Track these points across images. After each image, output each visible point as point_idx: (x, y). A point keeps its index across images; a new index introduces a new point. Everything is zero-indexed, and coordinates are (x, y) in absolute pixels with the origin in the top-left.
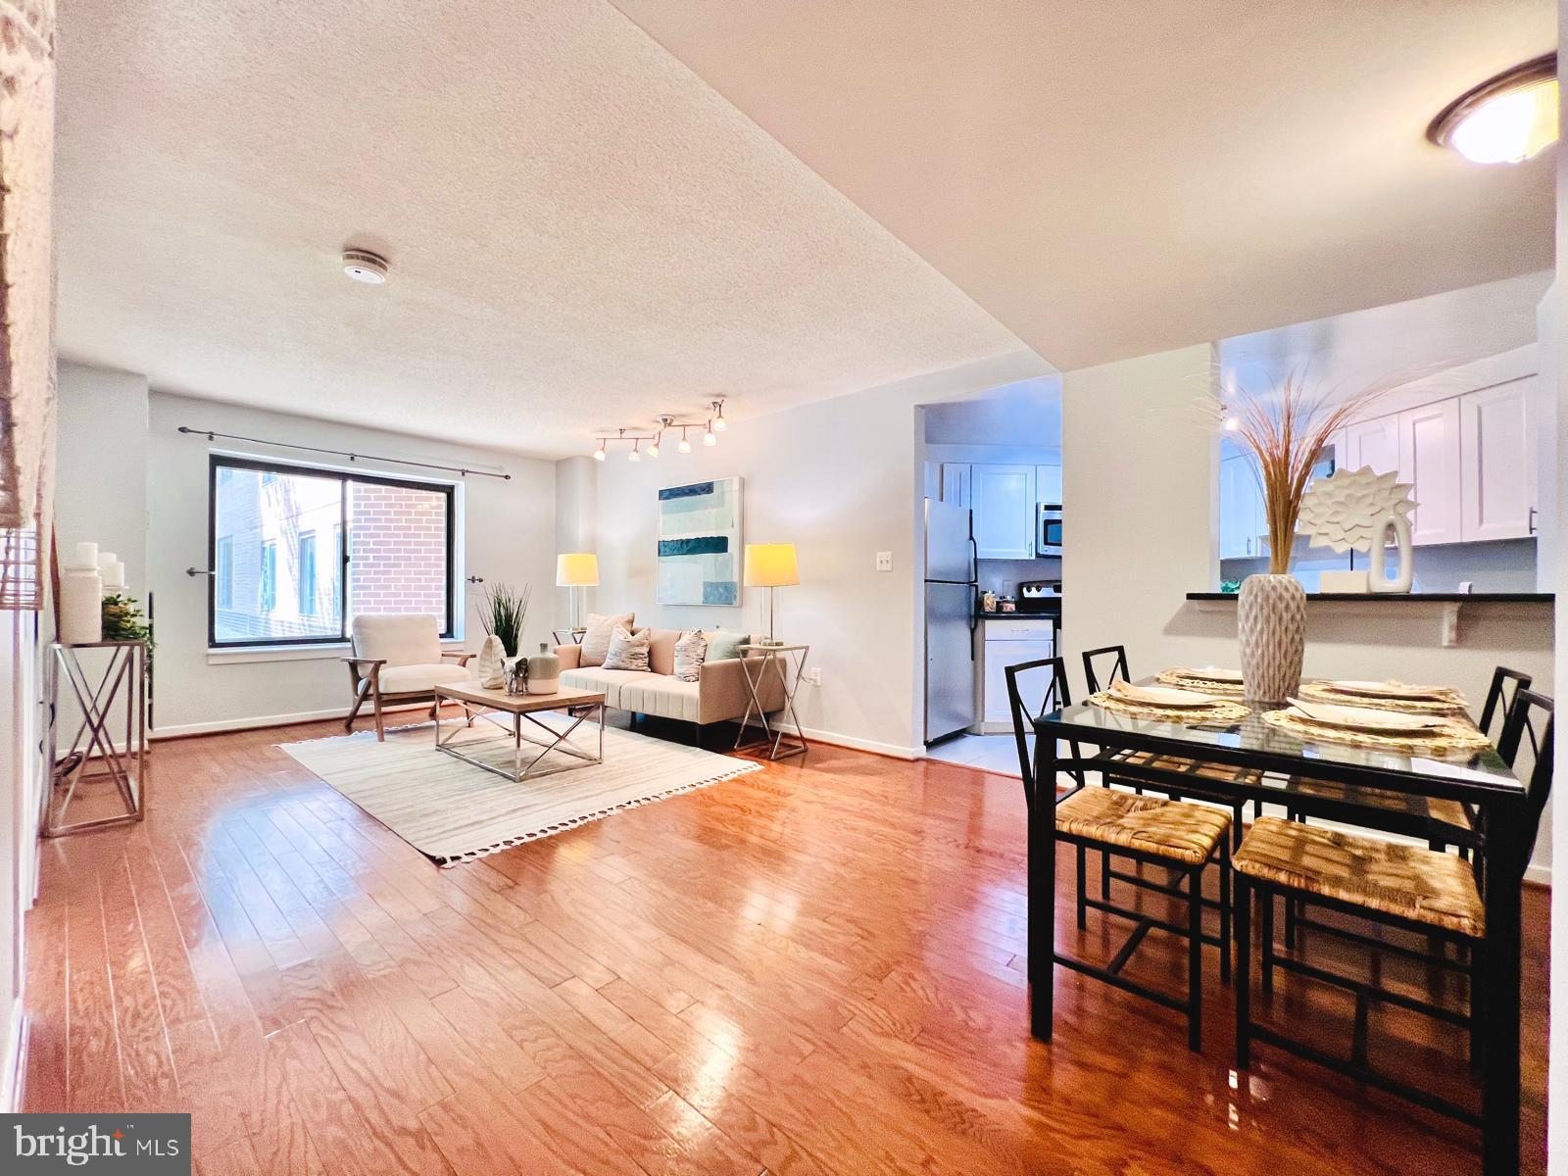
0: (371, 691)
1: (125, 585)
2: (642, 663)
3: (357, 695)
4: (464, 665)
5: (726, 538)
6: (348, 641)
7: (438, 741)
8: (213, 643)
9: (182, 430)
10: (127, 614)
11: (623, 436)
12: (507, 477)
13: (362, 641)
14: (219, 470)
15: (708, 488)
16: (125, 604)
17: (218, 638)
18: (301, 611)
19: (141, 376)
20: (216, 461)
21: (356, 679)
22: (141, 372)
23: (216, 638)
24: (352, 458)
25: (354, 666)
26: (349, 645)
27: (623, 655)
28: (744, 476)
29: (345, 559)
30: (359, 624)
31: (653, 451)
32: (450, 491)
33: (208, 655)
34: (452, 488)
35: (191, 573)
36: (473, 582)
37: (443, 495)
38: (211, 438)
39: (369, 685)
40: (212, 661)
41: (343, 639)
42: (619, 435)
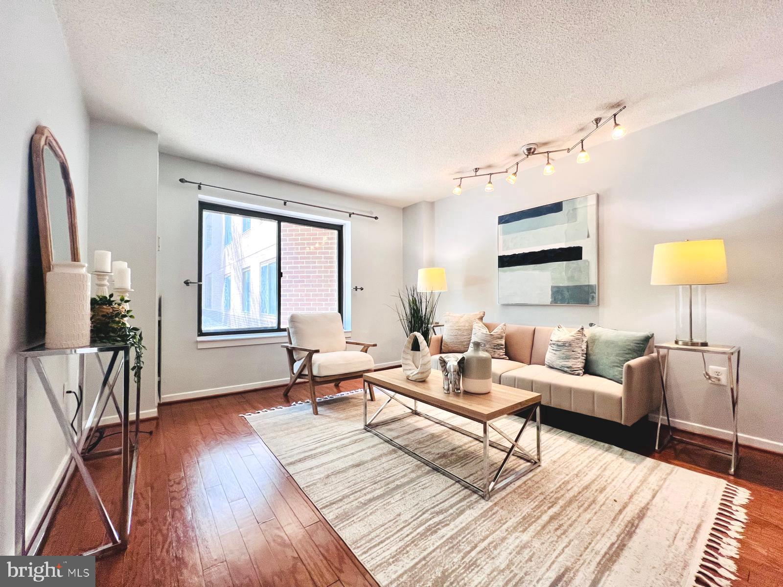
0: (306, 372)
1: (132, 288)
2: (502, 352)
3: (294, 374)
4: (366, 352)
5: (582, 247)
6: (284, 330)
7: (366, 421)
8: (201, 333)
9: (182, 180)
10: (117, 315)
11: (478, 173)
12: (376, 218)
13: (296, 333)
14: (206, 213)
15: (557, 207)
16: (119, 305)
17: (205, 329)
18: (243, 310)
19: (153, 134)
20: (204, 206)
21: (292, 361)
22: (154, 130)
23: (203, 329)
24: (285, 204)
25: (290, 351)
26: (285, 334)
27: (487, 346)
28: (598, 193)
29: (280, 275)
30: (293, 320)
31: (512, 179)
32: (340, 229)
33: (197, 342)
34: (341, 226)
35: (187, 283)
36: (356, 290)
37: (336, 232)
38: (200, 188)
39: (303, 367)
40: (200, 346)
41: (279, 330)
42: (474, 174)
